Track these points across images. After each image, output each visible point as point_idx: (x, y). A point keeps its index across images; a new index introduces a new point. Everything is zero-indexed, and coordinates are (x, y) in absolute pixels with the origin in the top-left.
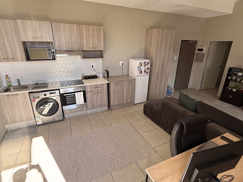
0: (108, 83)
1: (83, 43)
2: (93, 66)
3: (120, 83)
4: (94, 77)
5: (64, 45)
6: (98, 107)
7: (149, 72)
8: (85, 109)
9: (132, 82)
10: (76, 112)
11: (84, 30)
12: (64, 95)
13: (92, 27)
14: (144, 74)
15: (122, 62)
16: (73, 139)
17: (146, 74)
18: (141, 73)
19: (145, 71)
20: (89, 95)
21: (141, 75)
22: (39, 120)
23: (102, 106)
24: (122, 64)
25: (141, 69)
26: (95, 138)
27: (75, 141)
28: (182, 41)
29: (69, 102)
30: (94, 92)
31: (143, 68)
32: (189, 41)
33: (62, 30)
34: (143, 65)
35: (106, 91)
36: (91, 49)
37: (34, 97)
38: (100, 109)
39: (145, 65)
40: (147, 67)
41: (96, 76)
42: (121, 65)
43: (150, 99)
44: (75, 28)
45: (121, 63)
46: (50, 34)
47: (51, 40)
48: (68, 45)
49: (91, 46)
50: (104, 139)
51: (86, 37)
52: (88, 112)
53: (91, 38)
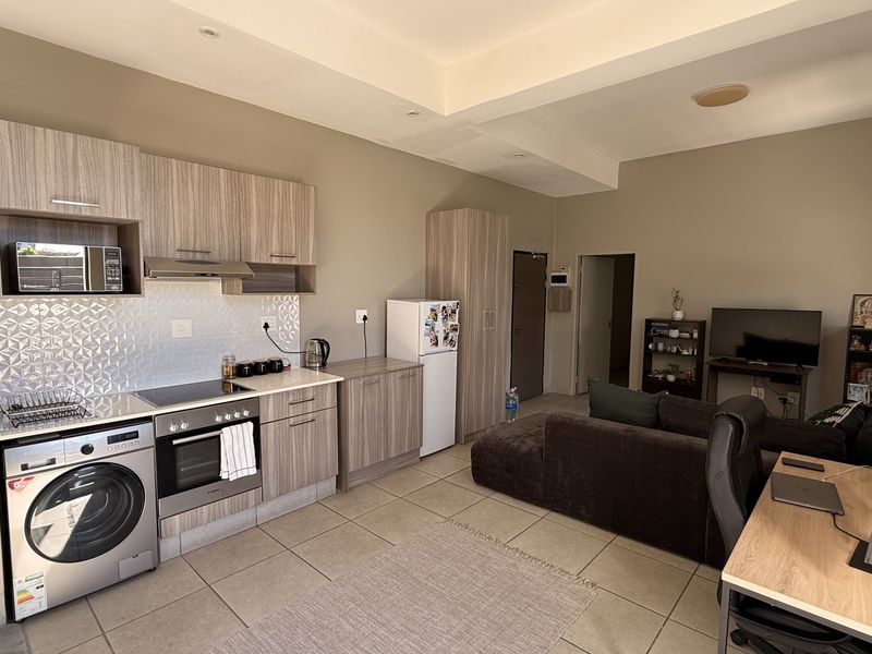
0: (338, 383)
1: (249, 236)
2: (266, 326)
3: (378, 381)
4: (273, 367)
5: (178, 241)
6: (301, 486)
7: (455, 339)
8: (252, 502)
9: (414, 375)
10: (214, 520)
11: (254, 192)
12: (175, 442)
13: (280, 186)
14: (444, 348)
15: (365, 312)
16: (255, 633)
17: (449, 347)
18: (436, 344)
19: (446, 338)
20: (271, 435)
21: (435, 349)
22: (32, 591)
23: (316, 478)
24: (365, 318)
25: (436, 330)
26: (353, 600)
27: (271, 637)
28: (515, 252)
29: (186, 474)
30: (292, 421)
31: (440, 326)
32: (529, 253)
33: (175, 184)
34: (440, 316)
35: (330, 416)
36: (275, 261)
37: (25, 467)
38: (306, 495)
39: (445, 318)
40: (450, 323)
41: (280, 361)
42: (360, 321)
43: (463, 432)
44: (222, 182)
45: (360, 314)
46: (130, 192)
47: (133, 212)
48: (191, 238)
49: (275, 249)
50: (390, 594)
51: (259, 217)
52: (265, 511)
53: (275, 222)
